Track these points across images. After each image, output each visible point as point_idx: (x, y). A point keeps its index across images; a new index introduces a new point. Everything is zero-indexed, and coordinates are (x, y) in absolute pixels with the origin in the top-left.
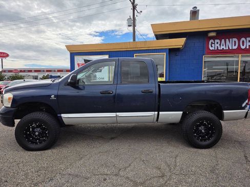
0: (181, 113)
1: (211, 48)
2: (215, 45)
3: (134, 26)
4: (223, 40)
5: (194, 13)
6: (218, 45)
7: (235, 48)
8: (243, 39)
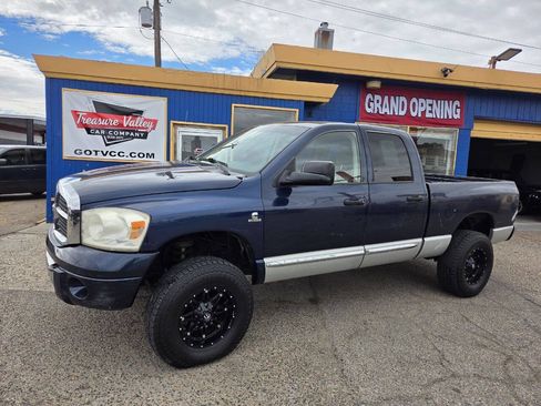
0: (450, 236)
1: (369, 110)
2: (374, 105)
3: (157, 29)
4: (386, 98)
5: (325, 35)
6: (378, 105)
7: (402, 113)
8: (414, 100)
